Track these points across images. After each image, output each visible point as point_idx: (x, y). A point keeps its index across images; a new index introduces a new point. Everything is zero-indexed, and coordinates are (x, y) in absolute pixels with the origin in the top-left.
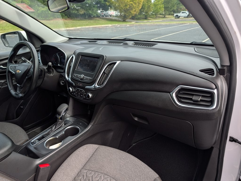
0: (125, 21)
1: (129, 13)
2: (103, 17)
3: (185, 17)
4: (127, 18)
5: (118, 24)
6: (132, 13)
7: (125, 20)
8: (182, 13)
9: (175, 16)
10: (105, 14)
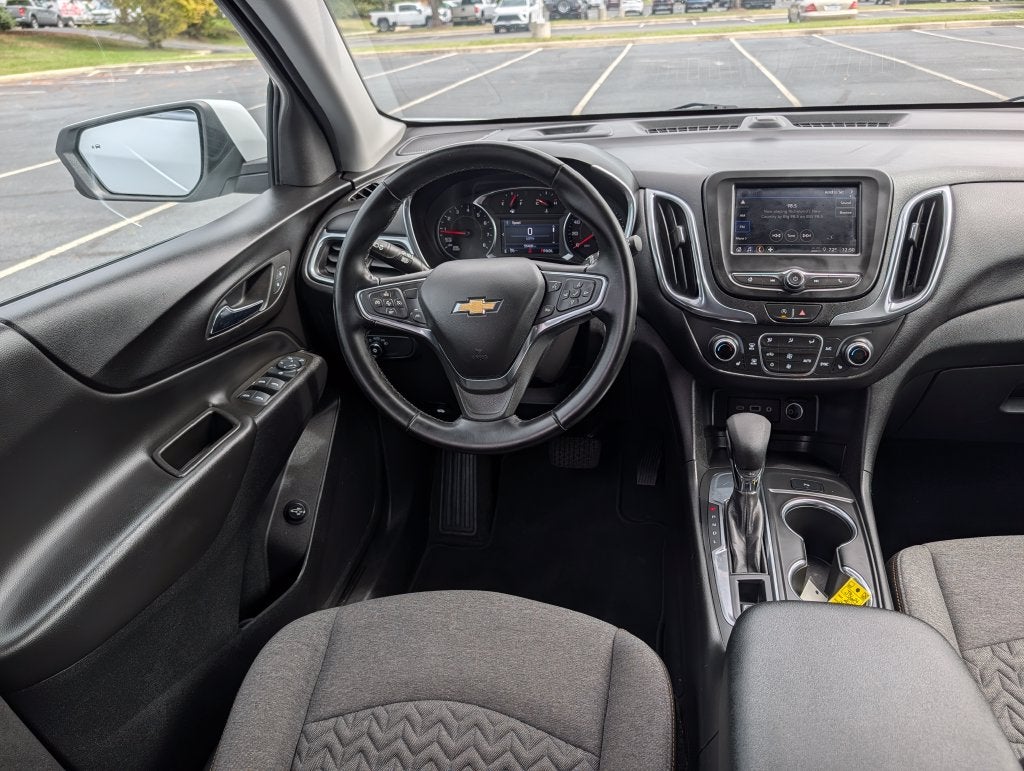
0: (160, 47)
1: (172, 9)
2: (30, 30)
3: (413, 27)
4: (168, 31)
5: (133, 65)
6: (189, 7)
7: (159, 41)
8: (402, 9)
9: (374, 20)
10: (38, 16)
